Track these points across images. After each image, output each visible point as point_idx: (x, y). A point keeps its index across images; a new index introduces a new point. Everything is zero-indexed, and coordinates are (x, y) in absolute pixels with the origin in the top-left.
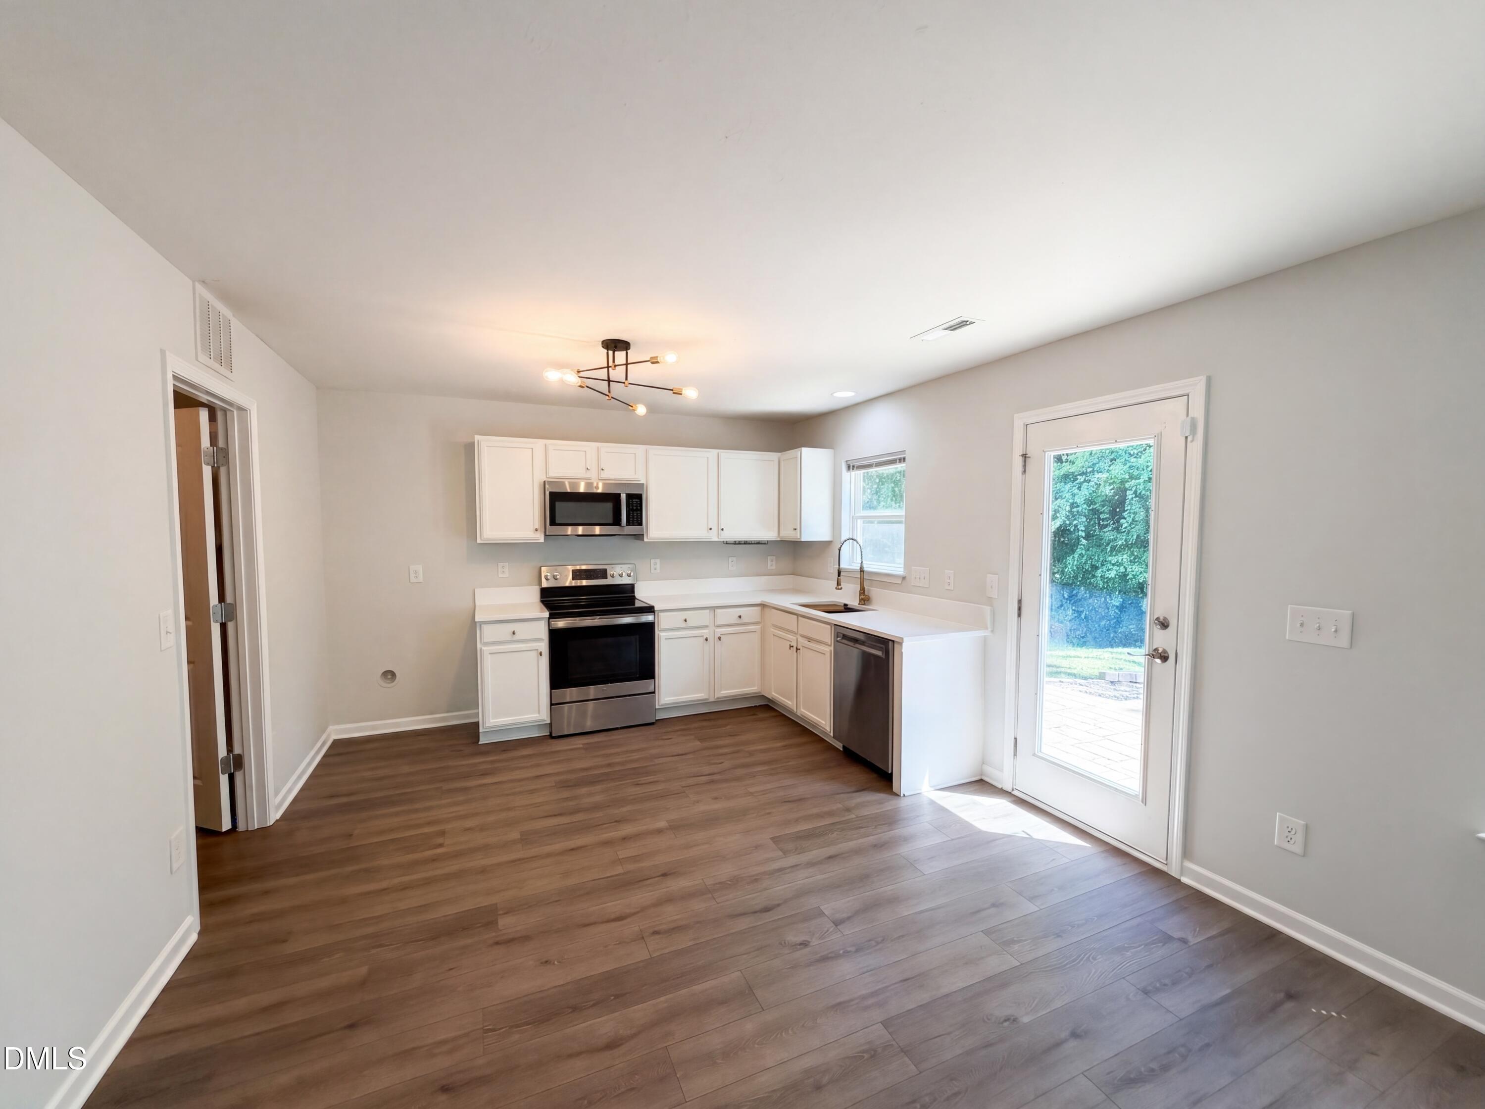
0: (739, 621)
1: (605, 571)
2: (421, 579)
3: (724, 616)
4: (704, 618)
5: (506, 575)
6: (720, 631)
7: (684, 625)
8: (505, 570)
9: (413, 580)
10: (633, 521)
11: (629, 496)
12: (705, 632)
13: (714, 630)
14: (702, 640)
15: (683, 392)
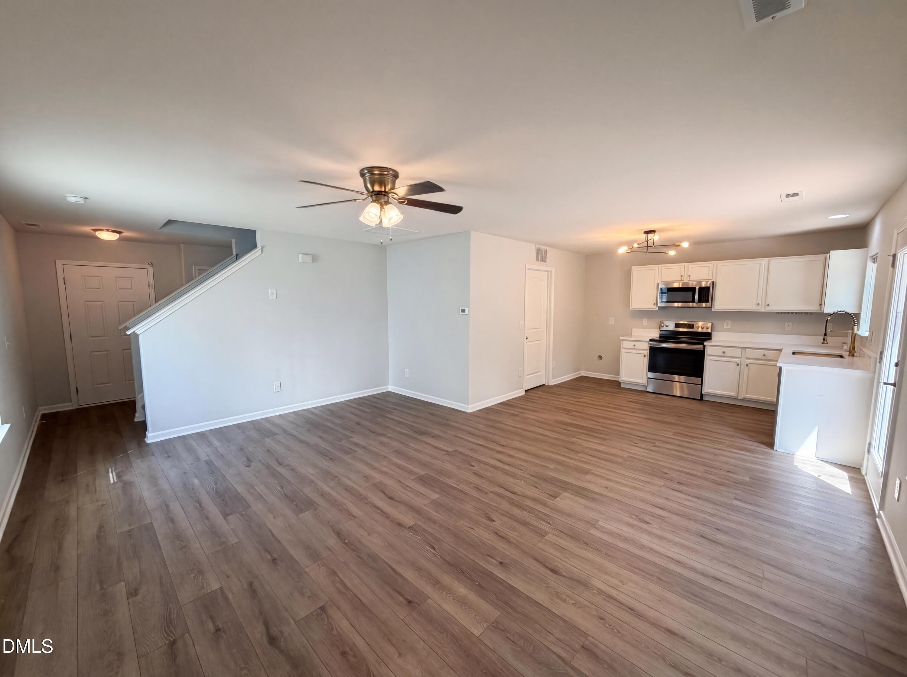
0: (764, 358)
1: (693, 325)
2: (613, 323)
3: (750, 353)
4: (738, 352)
5: (646, 324)
6: (748, 361)
7: (723, 355)
8: (645, 322)
9: (610, 323)
10: (703, 300)
11: (701, 289)
12: (738, 360)
13: (745, 361)
14: (736, 364)
15: (681, 245)
